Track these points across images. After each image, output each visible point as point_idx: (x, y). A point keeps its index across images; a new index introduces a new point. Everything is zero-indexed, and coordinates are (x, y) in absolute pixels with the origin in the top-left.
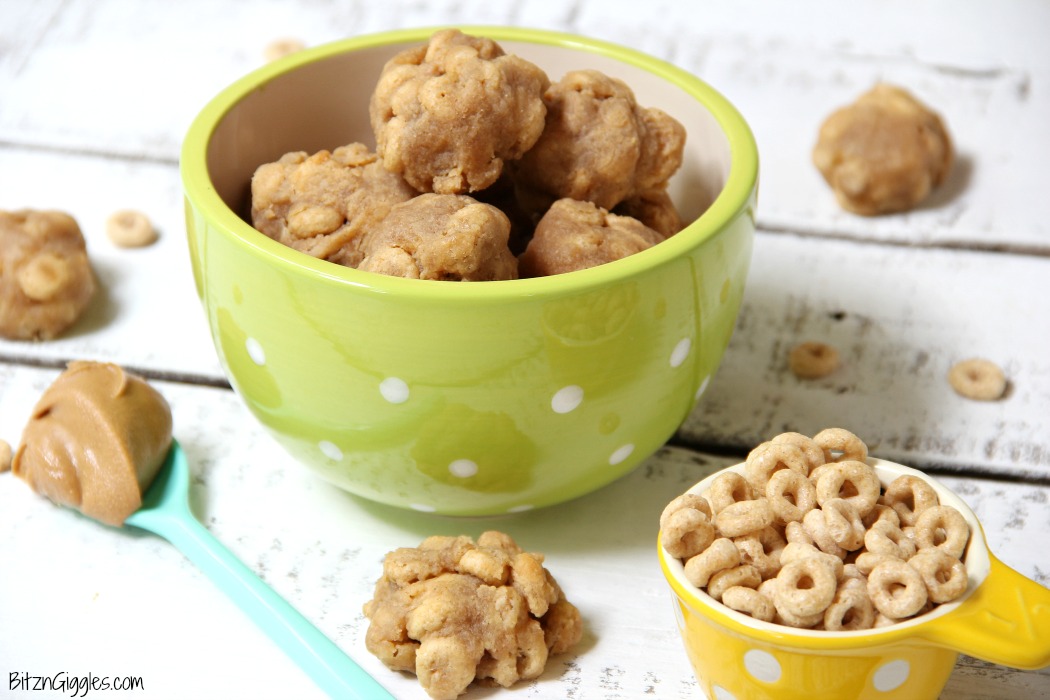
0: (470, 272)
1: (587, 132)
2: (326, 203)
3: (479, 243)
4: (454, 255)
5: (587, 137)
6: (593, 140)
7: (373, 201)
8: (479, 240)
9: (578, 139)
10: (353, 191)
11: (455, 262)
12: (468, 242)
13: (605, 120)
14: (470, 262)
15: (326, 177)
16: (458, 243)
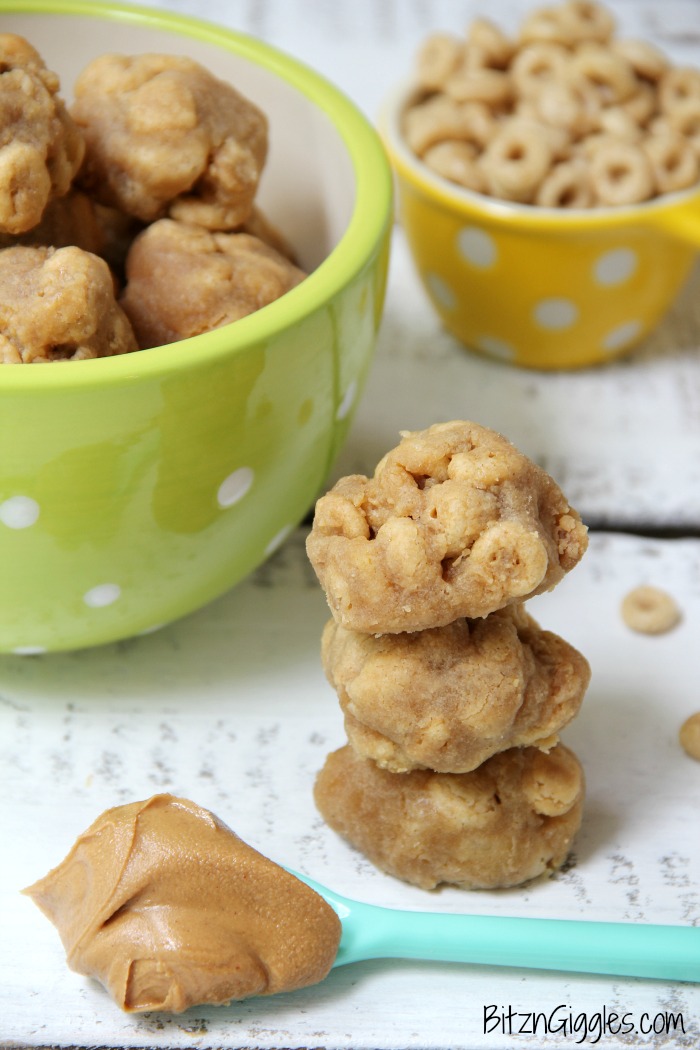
0: (87, 336)
3: (91, 297)
4: (65, 319)
8: (90, 292)
11: (68, 327)
12: (78, 297)
14: (86, 323)
16: (66, 301)
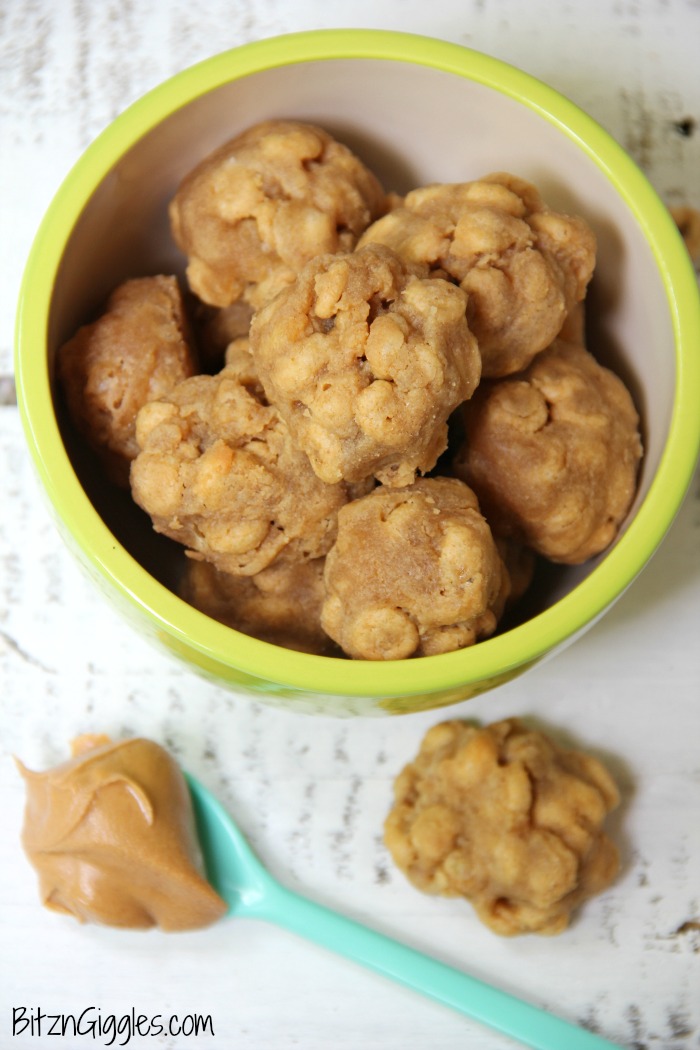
1: (512, 323)
2: (252, 518)
5: (513, 328)
6: (520, 329)
7: (307, 506)
9: (504, 334)
10: (280, 498)
13: (526, 296)
15: (242, 488)
